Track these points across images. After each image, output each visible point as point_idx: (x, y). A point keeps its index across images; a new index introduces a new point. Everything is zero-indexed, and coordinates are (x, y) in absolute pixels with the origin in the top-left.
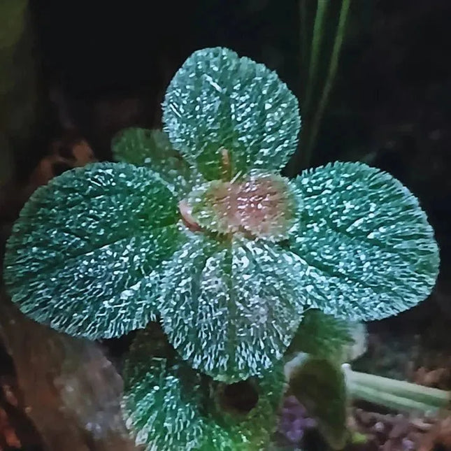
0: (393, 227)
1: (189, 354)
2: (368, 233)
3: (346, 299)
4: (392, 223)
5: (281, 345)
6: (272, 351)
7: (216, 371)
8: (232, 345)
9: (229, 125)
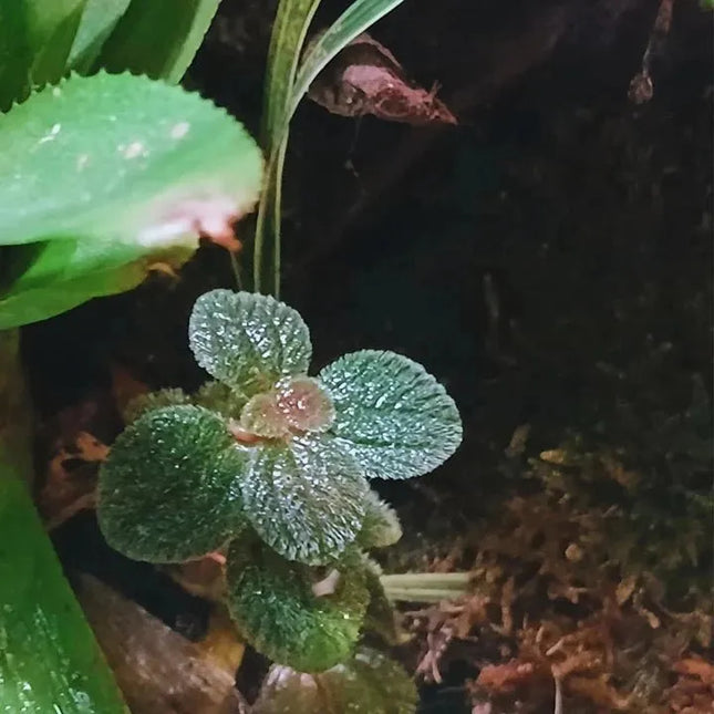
0: (413, 393)
1: (285, 547)
2: (395, 404)
3: (398, 461)
4: (411, 389)
5: (359, 516)
6: (353, 523)
7: (310, 557)
8: (318, 528)
9: (252, 347)
